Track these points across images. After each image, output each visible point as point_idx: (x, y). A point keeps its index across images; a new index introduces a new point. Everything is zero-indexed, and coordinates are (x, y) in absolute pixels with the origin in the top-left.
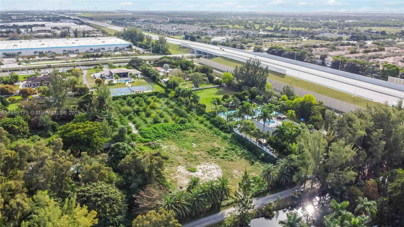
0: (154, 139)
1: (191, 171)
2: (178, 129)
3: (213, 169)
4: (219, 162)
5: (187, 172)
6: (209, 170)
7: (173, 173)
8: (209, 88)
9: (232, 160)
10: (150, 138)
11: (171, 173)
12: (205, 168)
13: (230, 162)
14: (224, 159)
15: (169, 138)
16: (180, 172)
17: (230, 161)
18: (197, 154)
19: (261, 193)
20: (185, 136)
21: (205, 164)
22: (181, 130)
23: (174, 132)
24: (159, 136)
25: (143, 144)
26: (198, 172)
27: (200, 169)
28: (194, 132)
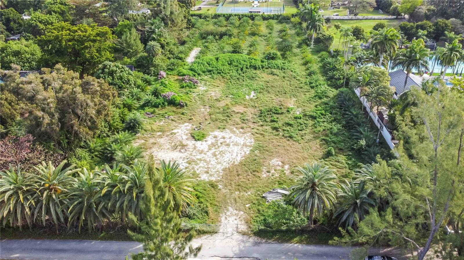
0: (199, 74)
1: (193, 137)
2: (250, 66)
3: (236, 144)
4: (262, 134)
5: (185, 137)
6: (228, 145)
7: (161, 131)
8: (374, 19)
9: (291, 137)
10: (195, 71)
11: (158, 131)
12: (224, 138)
13: (285, 140)
14: (277, 131)
15: (223, 77)
16: (175, 134)
17: (286, 137)
18: (237, 111)
19: (279, 231)
20: (252, 78)
21: (233, 132)
22: (255, 68)
23: (242, 69)
24: (210, 71)
25: (176, 77)
26: (204, 143)
27: (215, 137)
28: (273, 75)
